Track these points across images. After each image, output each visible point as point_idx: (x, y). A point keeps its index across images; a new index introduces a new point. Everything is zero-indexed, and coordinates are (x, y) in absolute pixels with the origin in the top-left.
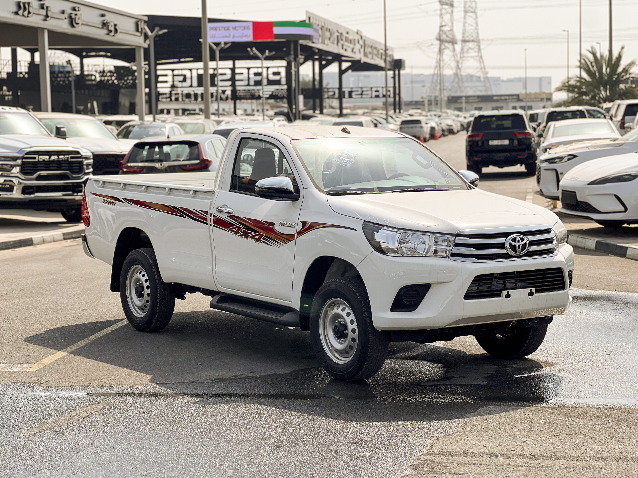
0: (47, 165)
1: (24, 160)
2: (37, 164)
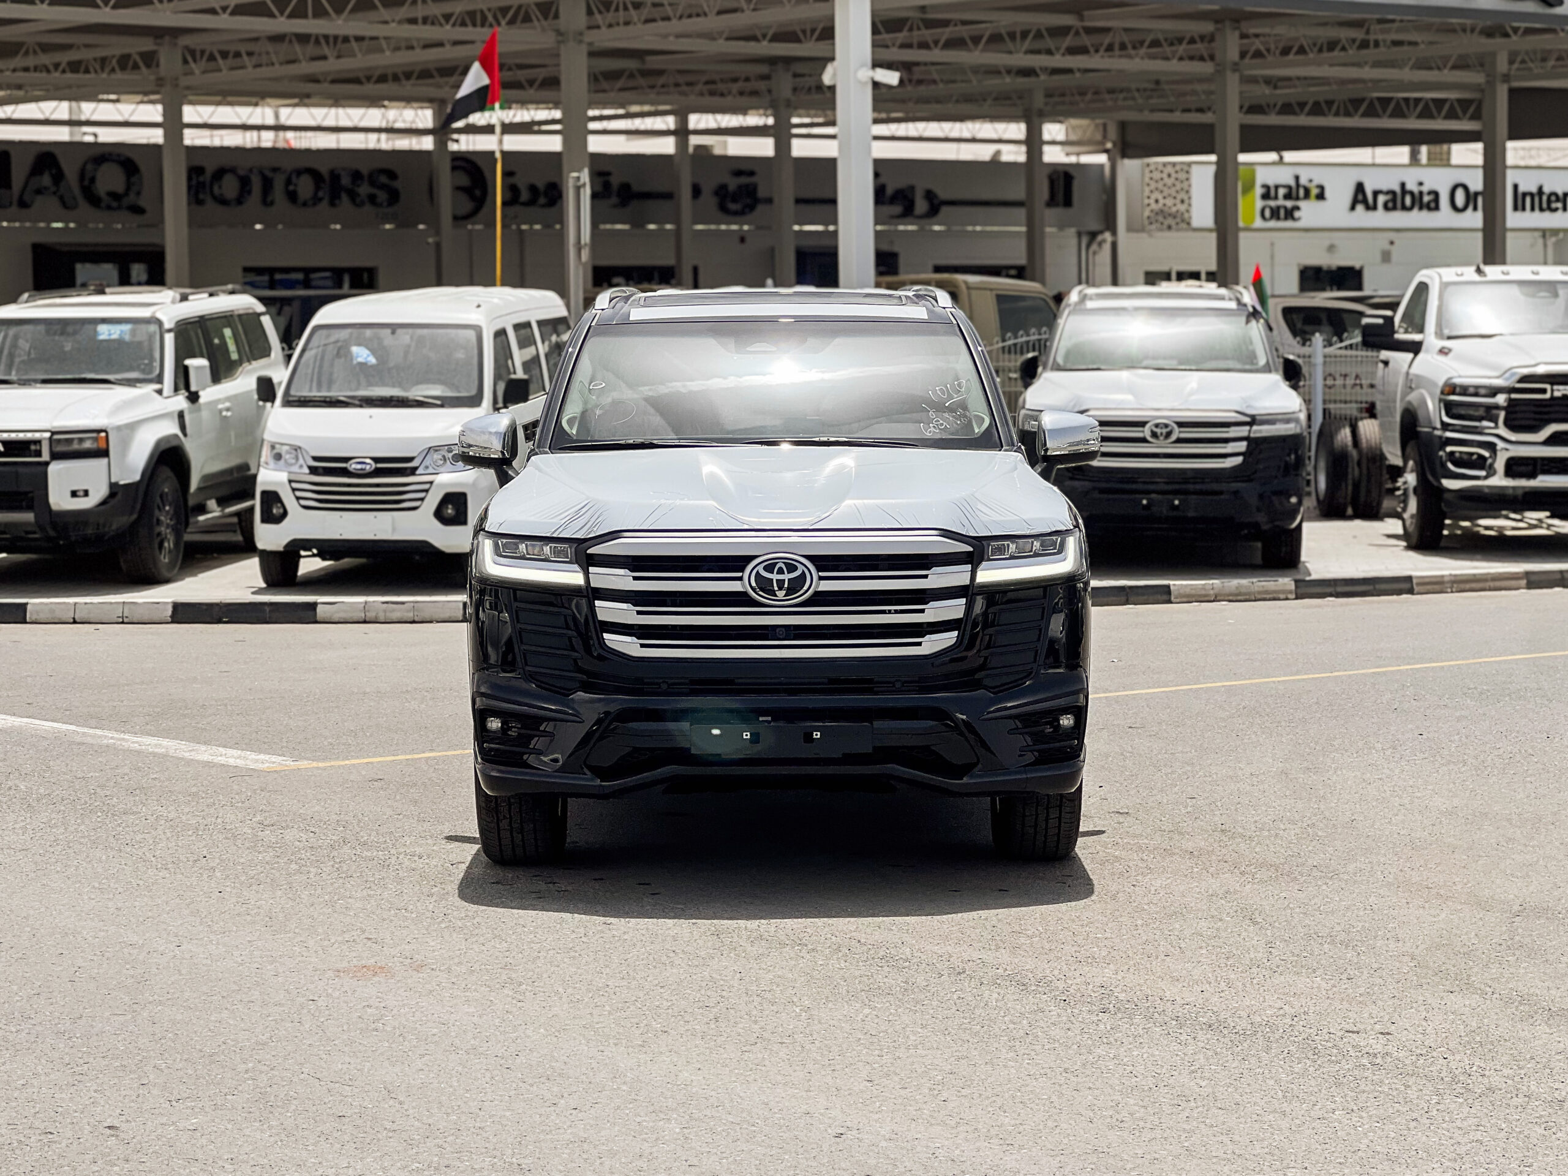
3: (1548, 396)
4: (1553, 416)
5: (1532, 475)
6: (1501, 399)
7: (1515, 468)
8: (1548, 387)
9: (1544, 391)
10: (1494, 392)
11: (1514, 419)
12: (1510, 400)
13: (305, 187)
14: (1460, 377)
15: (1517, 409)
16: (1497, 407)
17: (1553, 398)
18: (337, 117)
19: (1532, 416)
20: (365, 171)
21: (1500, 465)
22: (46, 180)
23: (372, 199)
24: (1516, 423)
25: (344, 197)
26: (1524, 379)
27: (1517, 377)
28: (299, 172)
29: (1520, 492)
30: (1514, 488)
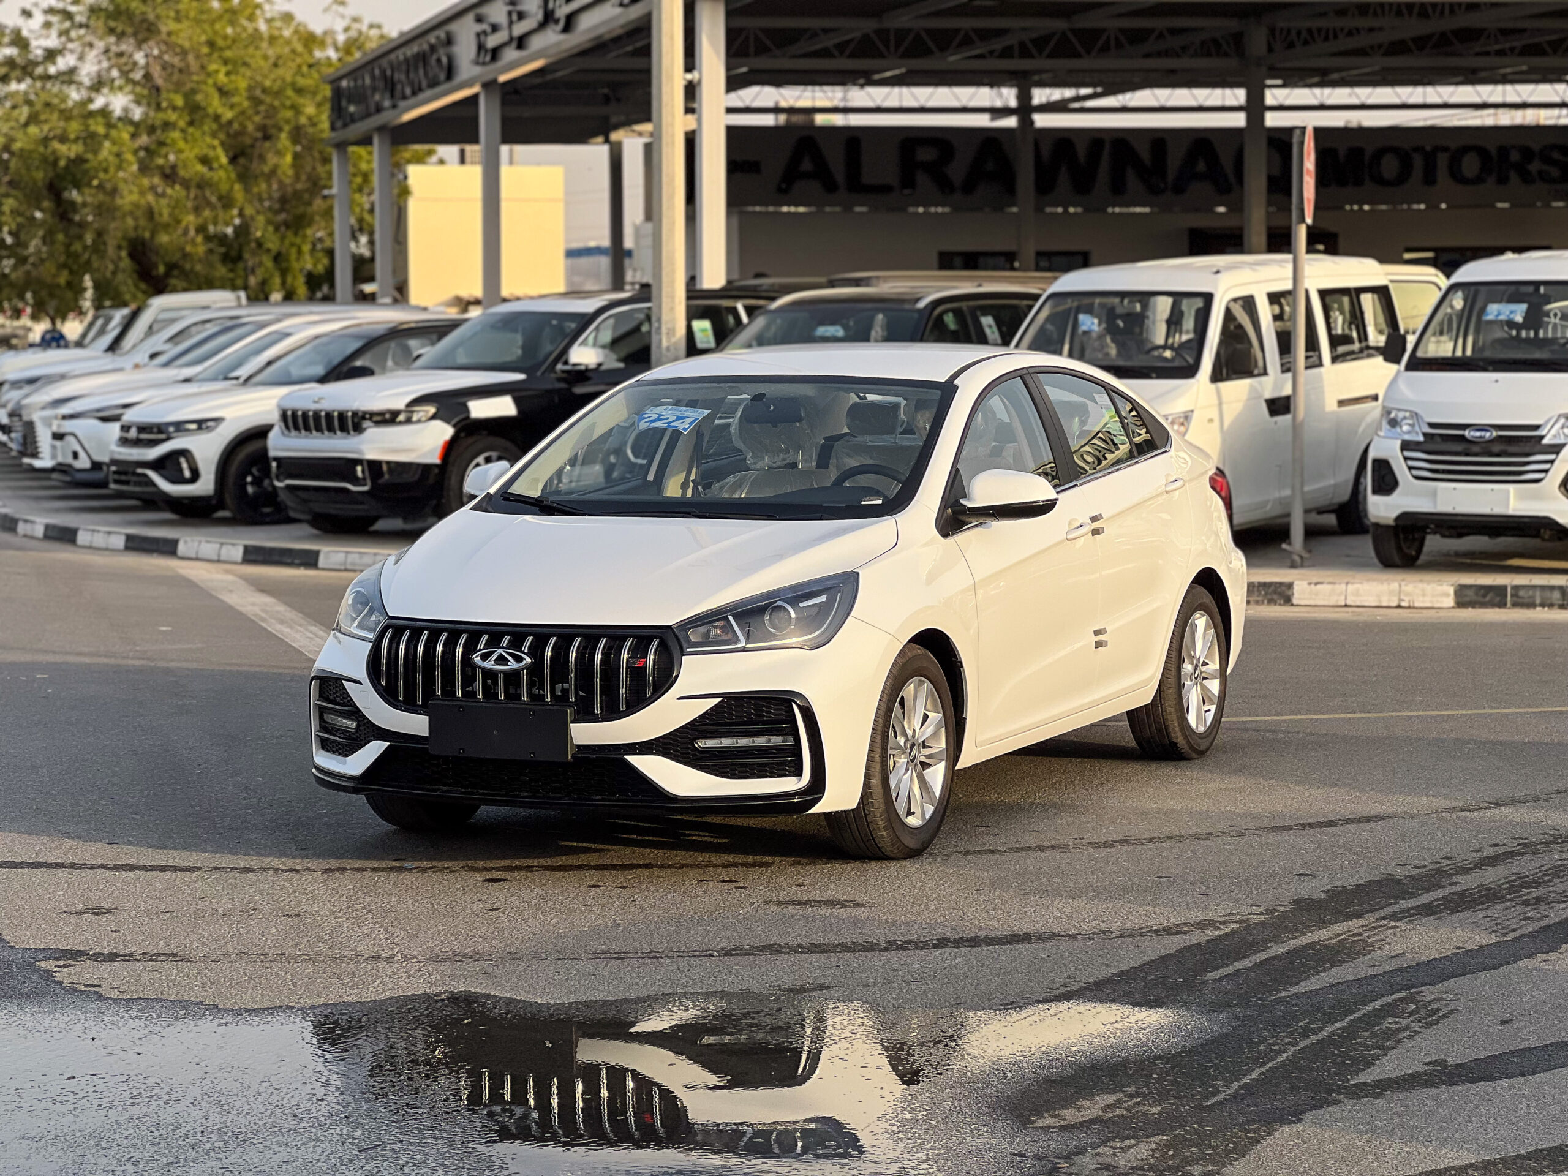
13: (1470, 165)
18: (1504, 93)
20: (1536, 147)
22: (1201, 166)
23: (1543, 176)
25: (1513, 176)
28: (1465, 150)
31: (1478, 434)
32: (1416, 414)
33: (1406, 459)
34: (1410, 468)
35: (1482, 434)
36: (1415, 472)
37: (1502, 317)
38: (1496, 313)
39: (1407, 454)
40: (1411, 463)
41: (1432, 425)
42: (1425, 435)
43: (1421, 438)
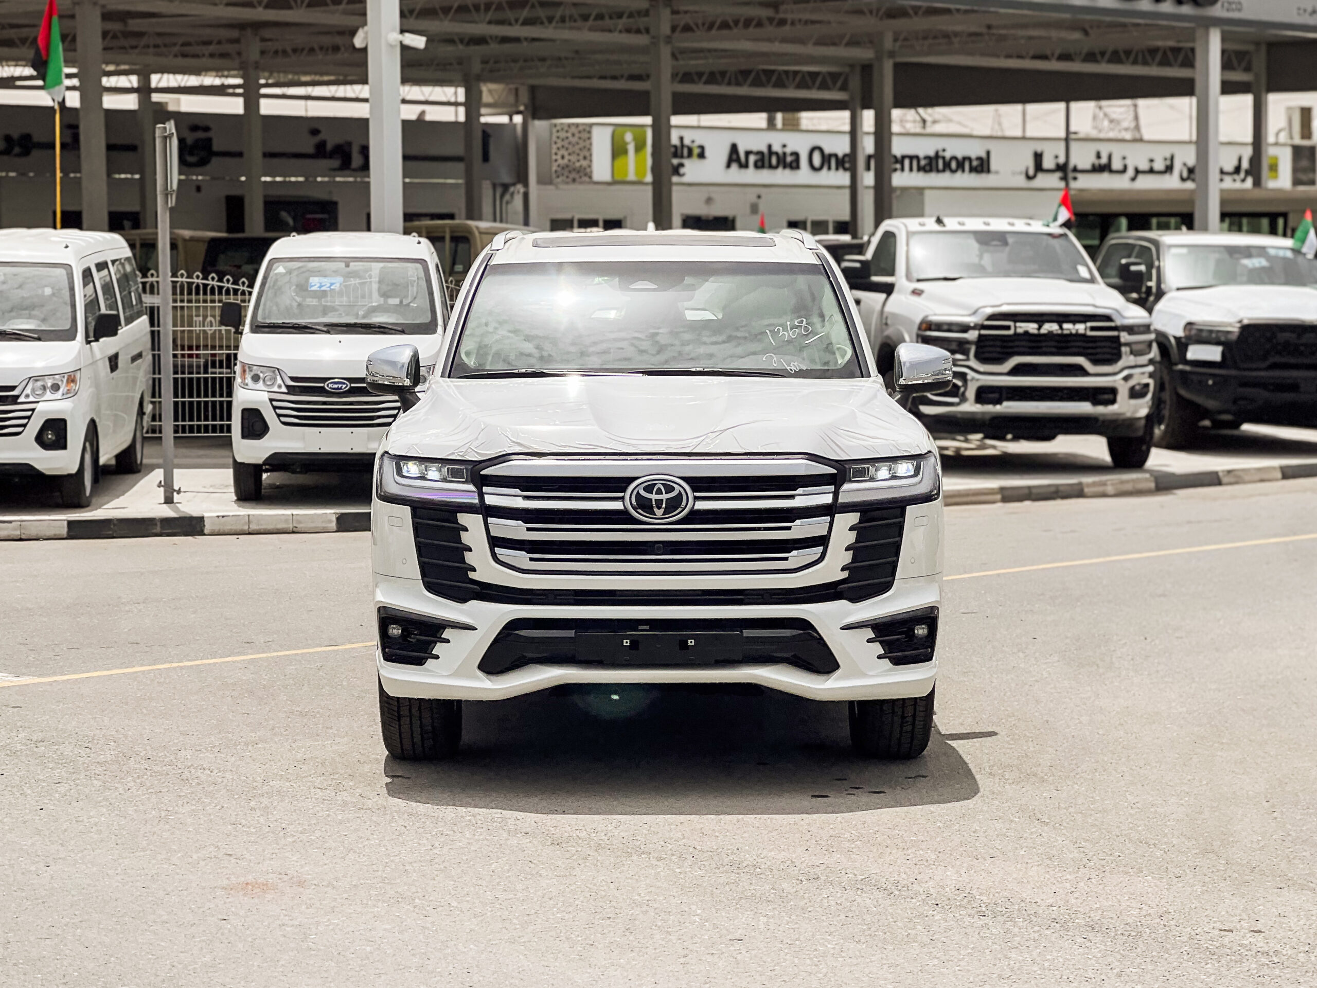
0: (1035, 344)
1: (984, 332)
2: (1012, 341)
3: (1011, 332)
4: (1016, 350)
5: (999, 402)
6: (972, 335)
7: (984, 395)
8: (1011, 324)
9: (1008, 328)
10: (965, 328)
11: (983, 353)
12: (980, 336)
14: (935, 315)
15: (987, 343)
16: (967, 342)
17: (1016, 334)
19: (998, 349)
21: (971, 393)
24: (987, 355)
26: (992, 317)
27: (985, 317)
29: (988, 417)
30: (983, 413)
31: (336, 386)
32: (278, 369)
33: (275, 408)
34: (279, 416)
35: (340, 386)
36: (283, 419)
37: (323, 288)
38: (318, 285)
39: (275, 403)
40: (279, 411)
41: (293, 379)
42: (288, 387)
43: (284, 389)
